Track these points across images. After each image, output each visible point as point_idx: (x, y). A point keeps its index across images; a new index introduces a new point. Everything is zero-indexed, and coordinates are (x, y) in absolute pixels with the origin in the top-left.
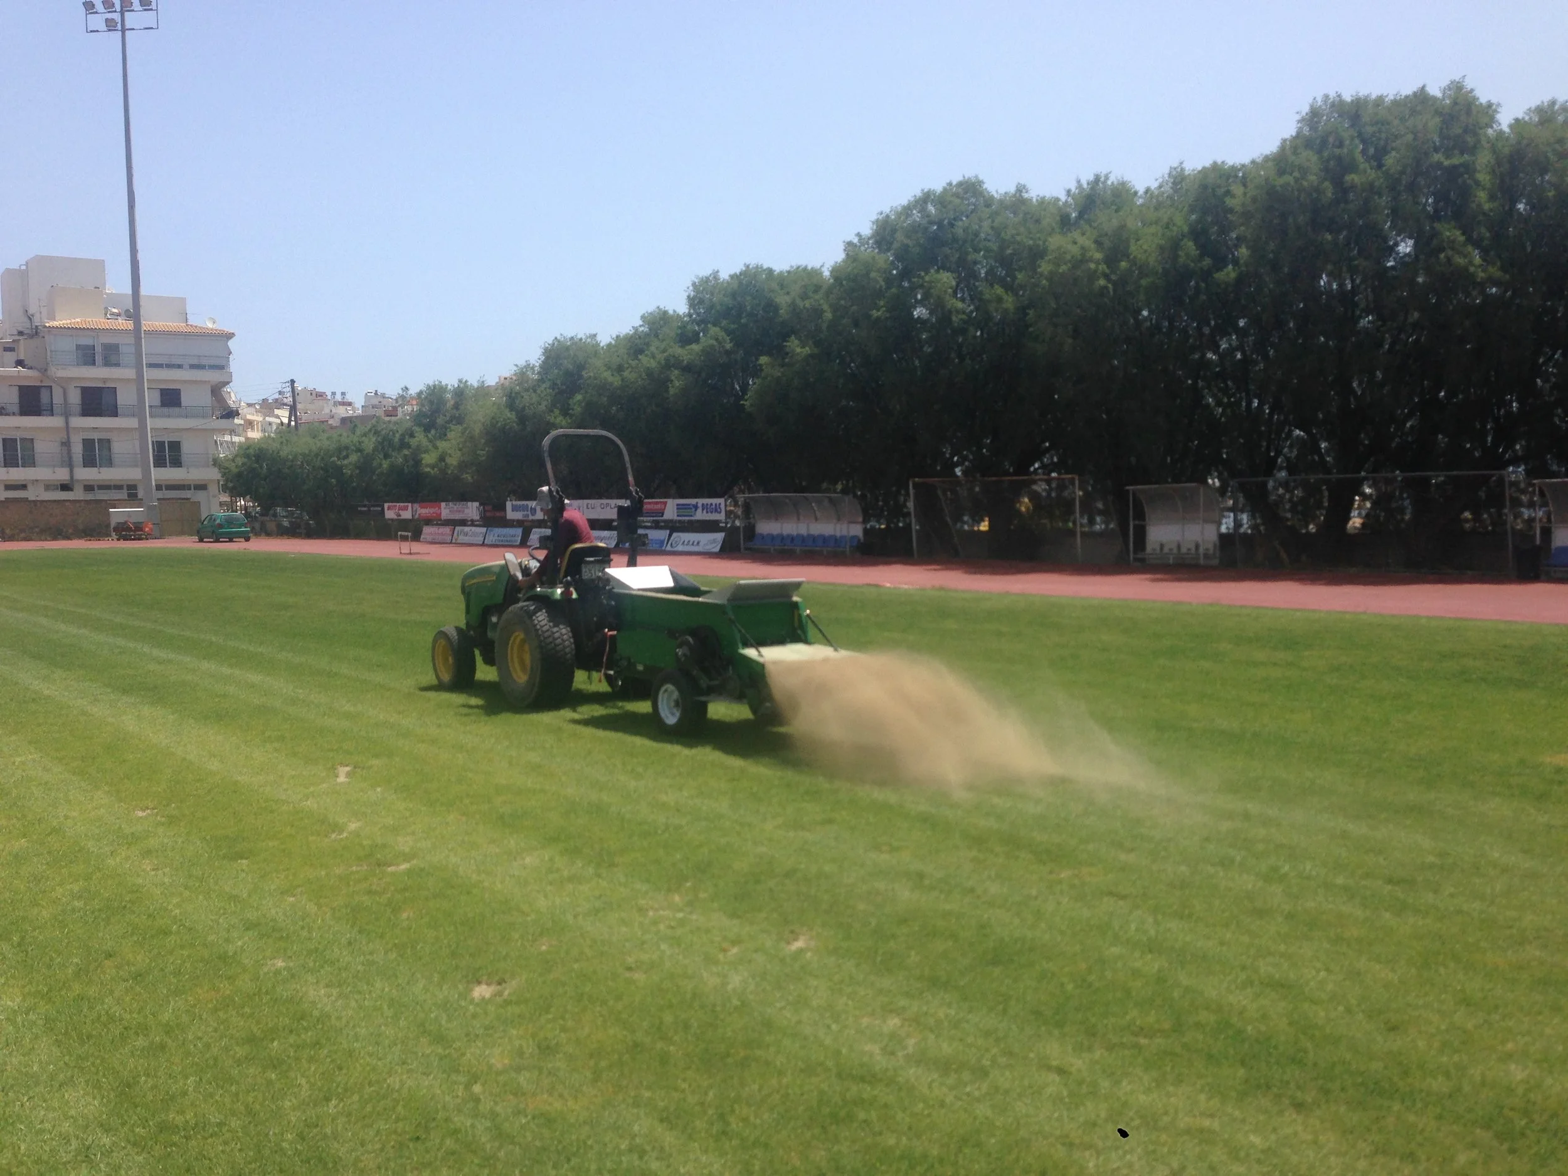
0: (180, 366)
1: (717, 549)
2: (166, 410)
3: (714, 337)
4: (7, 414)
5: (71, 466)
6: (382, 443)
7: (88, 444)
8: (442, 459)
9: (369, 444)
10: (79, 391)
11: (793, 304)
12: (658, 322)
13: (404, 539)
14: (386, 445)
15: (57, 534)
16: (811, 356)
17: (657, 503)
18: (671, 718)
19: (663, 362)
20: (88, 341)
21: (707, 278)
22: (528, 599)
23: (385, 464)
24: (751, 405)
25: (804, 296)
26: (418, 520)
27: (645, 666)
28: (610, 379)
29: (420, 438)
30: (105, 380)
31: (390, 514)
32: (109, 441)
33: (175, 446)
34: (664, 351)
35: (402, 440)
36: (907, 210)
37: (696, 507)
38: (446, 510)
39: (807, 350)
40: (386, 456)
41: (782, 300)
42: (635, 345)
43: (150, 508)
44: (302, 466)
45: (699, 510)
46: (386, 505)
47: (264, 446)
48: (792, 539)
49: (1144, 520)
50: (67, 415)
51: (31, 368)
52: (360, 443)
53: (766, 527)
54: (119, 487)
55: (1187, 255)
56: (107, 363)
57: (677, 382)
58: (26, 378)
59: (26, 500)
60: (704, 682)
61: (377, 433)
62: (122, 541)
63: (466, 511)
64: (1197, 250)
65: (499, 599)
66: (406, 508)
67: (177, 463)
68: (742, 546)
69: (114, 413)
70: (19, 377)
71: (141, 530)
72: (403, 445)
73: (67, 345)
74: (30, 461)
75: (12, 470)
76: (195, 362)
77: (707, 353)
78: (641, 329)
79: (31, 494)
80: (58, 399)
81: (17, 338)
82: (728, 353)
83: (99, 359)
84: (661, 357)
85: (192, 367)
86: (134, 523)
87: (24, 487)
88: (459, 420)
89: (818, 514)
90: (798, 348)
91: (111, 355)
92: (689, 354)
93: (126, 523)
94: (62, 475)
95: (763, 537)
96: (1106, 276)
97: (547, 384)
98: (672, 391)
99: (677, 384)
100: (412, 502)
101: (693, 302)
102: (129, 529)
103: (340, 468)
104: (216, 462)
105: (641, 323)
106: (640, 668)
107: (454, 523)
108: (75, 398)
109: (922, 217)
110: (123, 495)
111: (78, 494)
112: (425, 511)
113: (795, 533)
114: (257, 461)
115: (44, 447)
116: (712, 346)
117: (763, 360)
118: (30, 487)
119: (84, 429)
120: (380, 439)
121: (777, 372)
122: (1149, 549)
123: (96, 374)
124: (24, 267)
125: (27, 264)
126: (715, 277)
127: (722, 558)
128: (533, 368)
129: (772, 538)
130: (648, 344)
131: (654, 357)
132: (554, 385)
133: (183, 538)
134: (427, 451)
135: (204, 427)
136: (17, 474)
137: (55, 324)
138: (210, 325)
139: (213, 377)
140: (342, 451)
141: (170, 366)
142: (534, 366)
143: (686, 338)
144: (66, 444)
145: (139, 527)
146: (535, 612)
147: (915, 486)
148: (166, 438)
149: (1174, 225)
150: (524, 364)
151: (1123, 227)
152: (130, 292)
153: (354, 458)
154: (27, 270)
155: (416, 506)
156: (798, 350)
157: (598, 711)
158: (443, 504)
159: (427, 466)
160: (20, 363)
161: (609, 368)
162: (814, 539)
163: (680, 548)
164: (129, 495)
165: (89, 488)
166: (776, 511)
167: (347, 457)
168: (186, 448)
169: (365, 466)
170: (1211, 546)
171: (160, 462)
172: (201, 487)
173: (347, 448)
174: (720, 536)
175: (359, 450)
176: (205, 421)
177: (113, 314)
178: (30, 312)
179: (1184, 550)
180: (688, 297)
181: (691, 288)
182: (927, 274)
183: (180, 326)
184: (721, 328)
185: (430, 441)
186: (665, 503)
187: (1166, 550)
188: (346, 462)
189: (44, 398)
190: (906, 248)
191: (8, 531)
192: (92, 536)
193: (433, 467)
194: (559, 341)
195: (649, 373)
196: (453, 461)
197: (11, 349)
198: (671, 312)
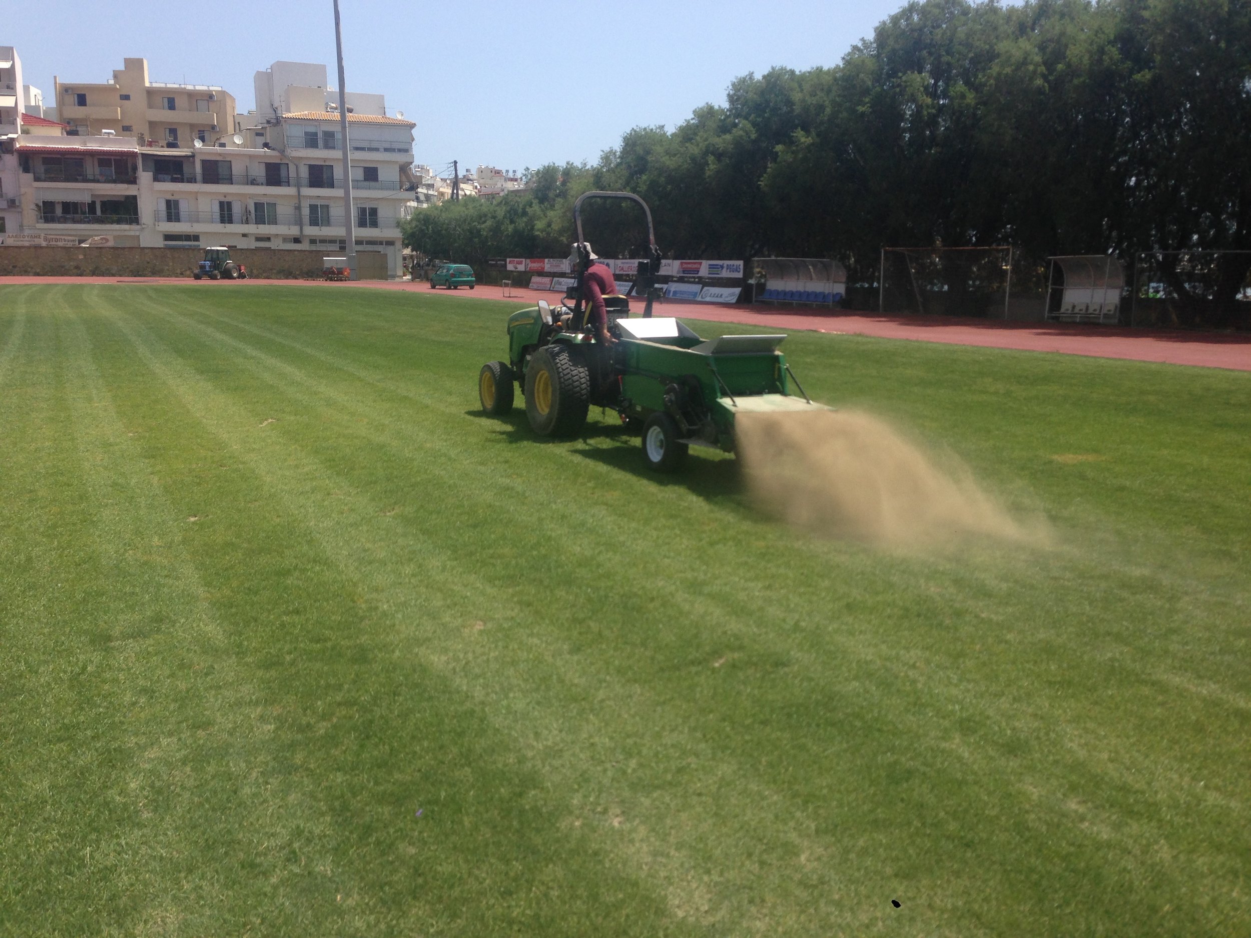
0: (377, 150)
1: (734, 301)
2: (367, 183)
3: (744, 128)
4: (258, 184)
5: (301, 226)
6: (509, 212)
7: (313, 208)
8: (549, 225)
9: (501, 212)
10: (307, 167)
11: (804, 101)
12: (706, 115)
13: (506, 285)
14: (513, 214)
15: (289, 274)
16: (812, 144)
17: (695, 263)
18: (655, 455)
19: (704, 149)
20: (311, 129)
21: (744, 78)
22: (555, 342)
23: (511, 228)
24: (766, 185)
25: (813, 94)
26: (529, 272)
27: (643, 408)
28: (668, 163)
29: (536, 208)
30: (325, 160)
31: (510, 267)
32: (327, 206)
33: (374, 212)
34: (706, 140)
35: (524, 209)
36: (895, 19)
37: (722, 267)
38: (548, 265)
39: (809, 140)
40: (512, 222)
41: (796, 96)
42: (687, 134)
43: (350, 258)
44: (455, 229)
45: (725, 269)
46: (508, 260)
47: (428, 213)
48: (792, 294)
49: (1062, 284)
50: (298, 186)
51: (273, 149)
52: (495, 211)
53: (775, 285)
54: (332, 241)
55: (1111, 59)
56: (327, 146)
57: (712, 166)
58: (271, 156)
59: (269, 249)
60: (685, 426)
61: (506, 203)
62: (328, 282)
63: (562, 266)
64: (1120, 54)
65: (535, 341)
66: (521, 263)
67: (374, 224)
68: (754, 299)
69: (331, 185)
70: (265, 156)
71: (342, 273)
72: (524, 213)
73: (298, 132)
74: (274, 221)
75: (261, 226)
76: (387, 146)
77: (737, 143)
78: (692, 122)
79: (274, 245)
80: (292, 173)
81: (266, 125)
82: (754, 142)
83: (320, 143)
84: (703, 145)
85: (386, 150)
86: (337, 269)
87: (268, 239)
88: (563, 194)
89: (814, 276)
90: (803, 138)
91: (329, 140)
92: (723, 142)
93: (332, 268)
94: (294, 231)
95: (771, 292)
96: (1045, 77)
97: (624, 166)
98: (708, 173)
99: (712, 167)
100: (526, 258)
101: (731, 99)
102: (333, 273)
103: (479, 231)
104: (398, 224)
105: (693, 116)
106: (639, 409)
107: (553, 275)
108: (304, 173)
109: (907, 25)
110: (335, 247)
111: (305, 246)
112: (535, 265)
113: (794, 290)
114: (425, 224)
115: (284, 210)
116: (741, 137)
117: (779, 148)
118: (272, 239)
119: (310, 197)
120: (508, 208)
121: (789, 158)
122: (1062, 310)
123: (318, 155)
124: (269, 71)
125: (271, 68)
126: (750, 78)
127: (739, 308)
128: (615, 154)
129: (778, 293)
130: (695, 134)
131: (698, 145)
132: (629, 167)
133: (374, 281)
134: (539, 218)
135: (393, 197)
136: (264, 229)
137: (290, 115)
138: (399, 117)
139: (401, 158)
140: (482, 217)
141: (371, 149)
142: (616, 152)
143: (724, 128)
144: (298, 208)
145: (340, 272)
146: (558, 354)
147: (886, 252)
148: (368, 206)
149: (1103, 33)
150: (608, 150)
151: (1063, 34)
152: (338, 90)
153: (489, 223)
154: (271, 74)
155: (528, 261)
156: (803, 140)
157: (604, 443)
158: (546, 260)
159: (538, 230)
160: (266, 145)
161: (667, 154)
162: (808, 294)
163: (708, 299)
164: (341, 248)
165: (313, 241)
166: (782, 271)
167: (485, 222)
168: (381, 213)
169: (496, 230)
170: (1112, 308)
171: (362, 224)
172: (390, 243)
173: (485, 216)
174: (737, 290)
175: (494, 217)
176: (394, 192)
177: (332, 108)
178: (275, 105)
179: (1090, 311)
180: (728, 95)
181: (731, 87)
182: (904, 74)
183: (379, 118)
184: (750, 122)
185: (542, 211)
186: (701, 264)
187: (1076, 310)
188: (483, 226)
189: (283, 173)
190: (894, 51)
191: (255, 271)
192: (312, 277)
193: (542, 231)
194: (635, 131)
195: (693, 159)
196: (555, 227)
197: (261, 135)
198: (716, 107)
